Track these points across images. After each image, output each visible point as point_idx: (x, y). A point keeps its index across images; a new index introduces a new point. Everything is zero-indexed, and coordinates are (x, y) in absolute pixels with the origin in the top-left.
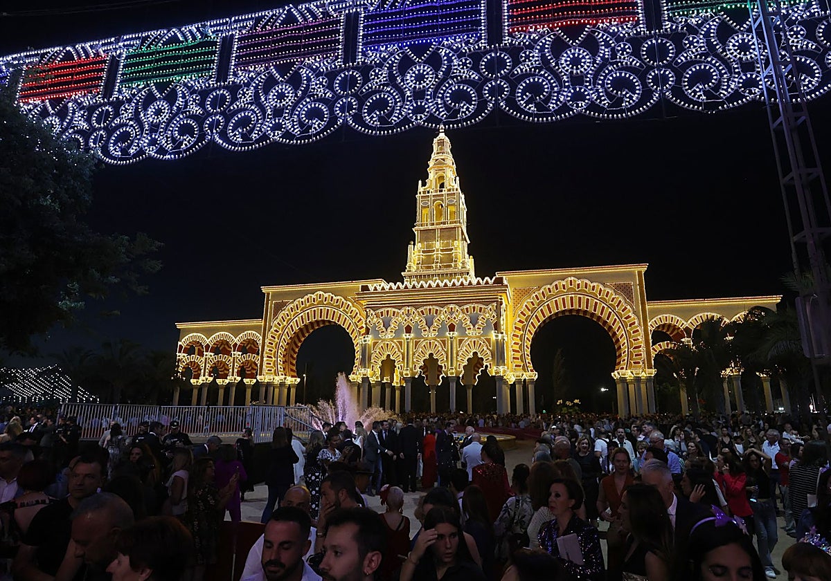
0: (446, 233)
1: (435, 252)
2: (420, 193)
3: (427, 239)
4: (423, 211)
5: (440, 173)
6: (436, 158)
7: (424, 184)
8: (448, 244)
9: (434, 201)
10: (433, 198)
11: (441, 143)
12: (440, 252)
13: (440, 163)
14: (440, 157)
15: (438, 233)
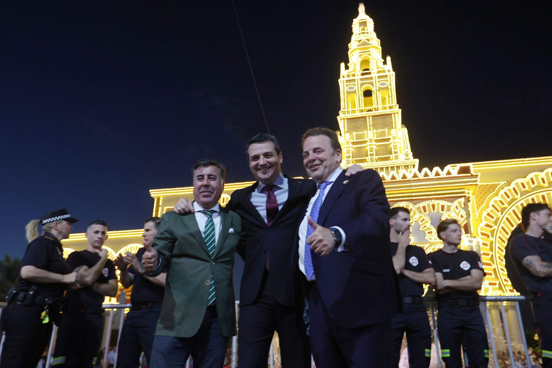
0: (379, 121)
1: (368, 143)
2: (344, 77)
3: (356, 129)
4: (348, 97)
5: (365, 55)
6: (359, 39)
7: (347, 68)
8: (383, 134)
9: (362, 85)
10: (360, 82)
11: (363, 24)
12: (374, 143)
13: (364, 44)
14: (363, 38)
15: (370, 121)
